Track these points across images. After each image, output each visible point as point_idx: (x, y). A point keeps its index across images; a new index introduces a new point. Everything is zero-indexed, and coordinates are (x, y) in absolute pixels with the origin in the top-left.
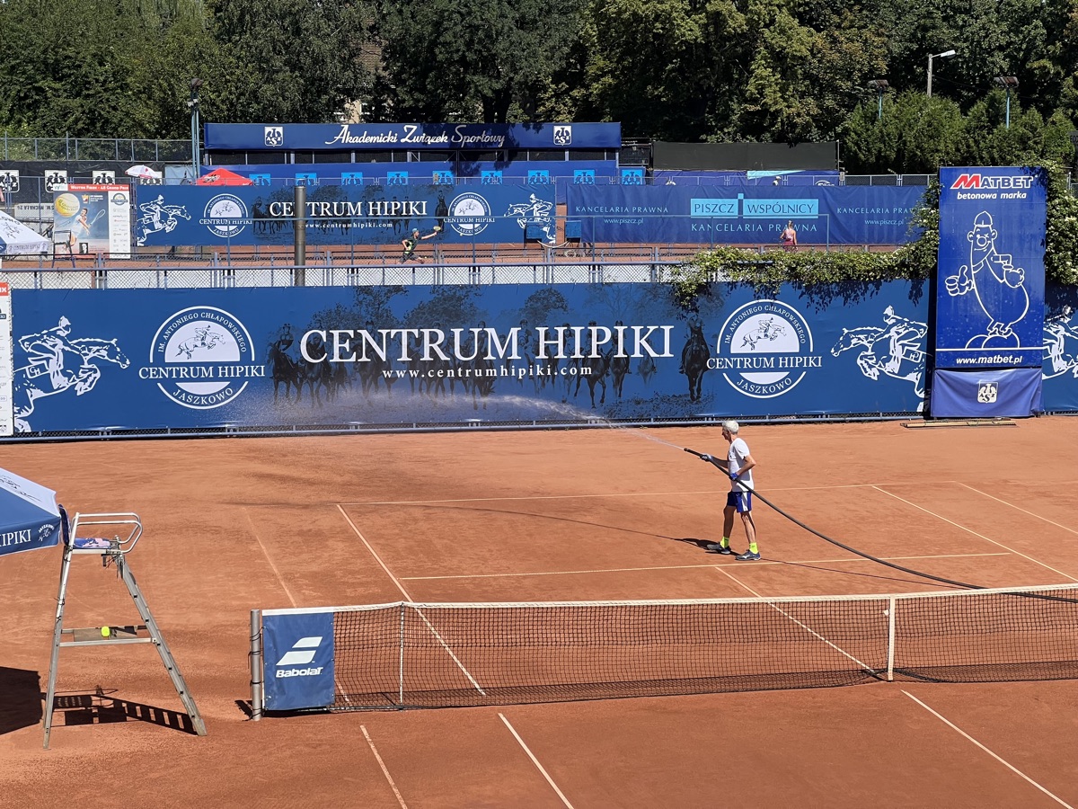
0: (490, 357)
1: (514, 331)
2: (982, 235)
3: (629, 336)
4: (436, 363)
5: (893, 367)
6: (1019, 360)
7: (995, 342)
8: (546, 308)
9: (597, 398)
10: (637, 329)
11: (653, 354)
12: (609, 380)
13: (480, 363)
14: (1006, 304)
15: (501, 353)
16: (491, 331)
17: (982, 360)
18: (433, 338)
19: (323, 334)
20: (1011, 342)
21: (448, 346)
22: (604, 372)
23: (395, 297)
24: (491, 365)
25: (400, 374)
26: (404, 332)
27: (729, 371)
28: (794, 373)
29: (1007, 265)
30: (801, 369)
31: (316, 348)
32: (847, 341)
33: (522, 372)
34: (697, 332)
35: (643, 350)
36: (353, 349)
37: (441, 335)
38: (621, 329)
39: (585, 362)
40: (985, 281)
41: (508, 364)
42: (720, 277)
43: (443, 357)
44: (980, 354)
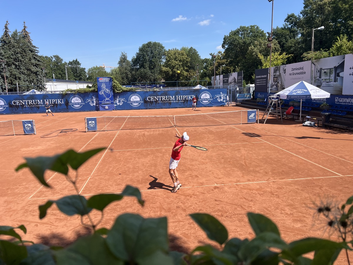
0: (38, 104)
1: (41, 100)
2: (104, 86)
3: (57, 101)
4: (31, 105)
5: (95, 104)
6: (110, 103)
7: (107, 100)
8: (45, 97)
9: (54, 109)
10: (58, 100)
11: (61, 103)
12: (55, 106)
13: (37, 104)
14: (108, 96)
15: (40, 103)
16: (38, 100)
17: (105, 103)
18: (30, 101)
19: (15, 101)
20: (109, 100)
21: (33, 102)
22: (54, 105)
23: (24, 96)
24: (39, 105)
25: (27, 106)
26: (26, 101)
27: (72, 105)
28: (81, 105)
29: (107, 90)
30: (82, 105)
31: (14, 103)
32: (88, 101)
33: (43, 106)
34: (67, 100)
35: (59, 102)
36: (20, 103)
37: (31, 101)
38: (56, 100)
39: (52, 104)
40: (104, 92)
41: (41, 105)
42: (69, 92)
43: (32, 104)
44: (105, 102)
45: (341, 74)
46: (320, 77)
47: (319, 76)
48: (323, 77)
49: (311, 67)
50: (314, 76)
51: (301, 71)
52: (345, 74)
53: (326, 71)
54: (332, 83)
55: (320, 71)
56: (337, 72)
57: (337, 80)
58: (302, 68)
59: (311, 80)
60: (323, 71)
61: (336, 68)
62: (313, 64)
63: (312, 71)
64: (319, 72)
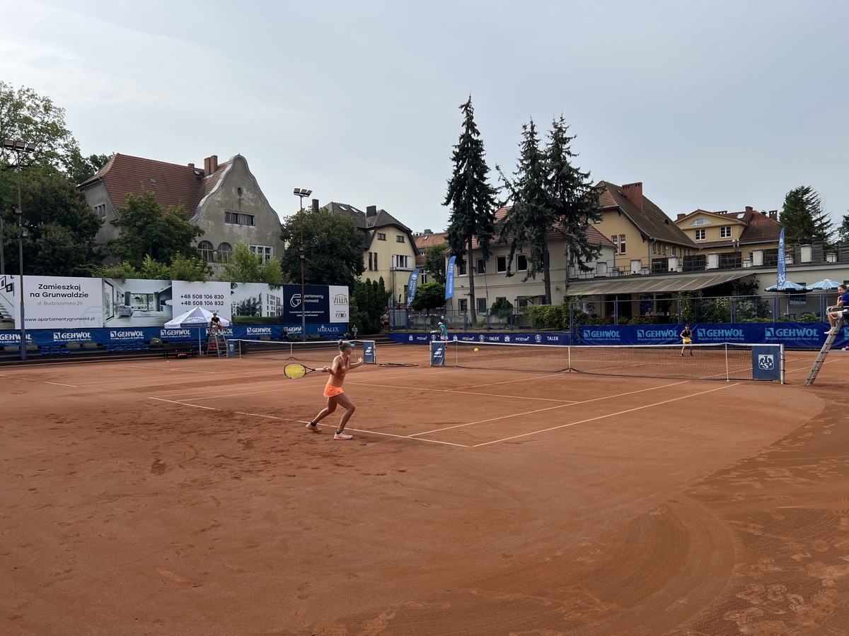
45: (168, 302)
46: (127, 303)
47: (124, 301)
48: (134, 304)
49: (103, 288)
50: (111, 302)
51: (75, 291)
52: (175, 301)
53: (139, 296)
54: (154, 313)
55: (127, 295)
56: (161, 299)
57: (162, 308)
58: (78, 288)
59: (105, 307)
60: (132, 297)
61: (158, 295)
62: (105, 284)
63: (105, 295)
64: (123, 296)
